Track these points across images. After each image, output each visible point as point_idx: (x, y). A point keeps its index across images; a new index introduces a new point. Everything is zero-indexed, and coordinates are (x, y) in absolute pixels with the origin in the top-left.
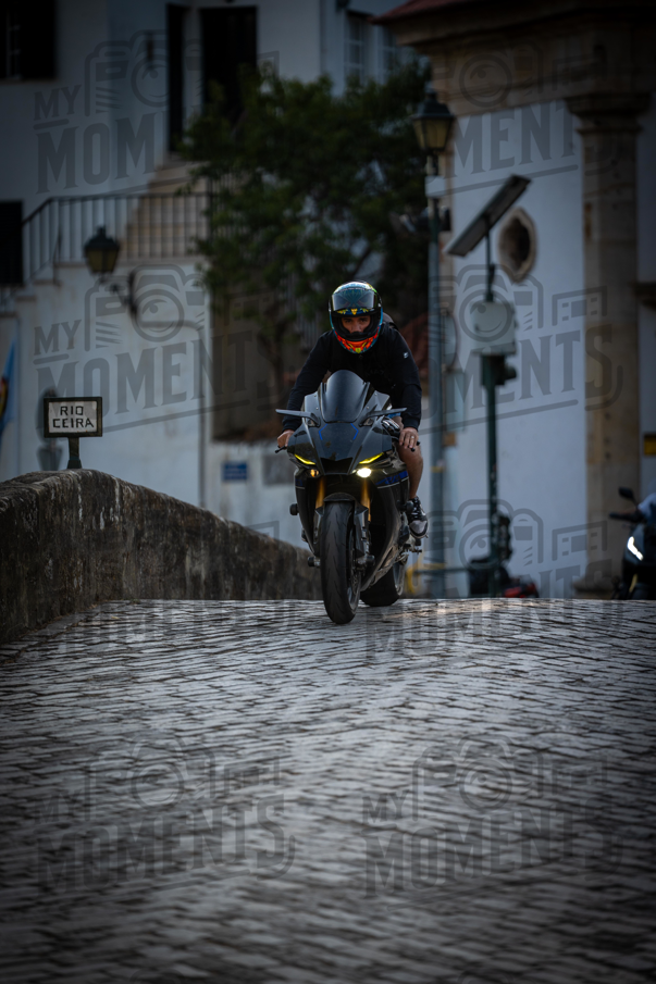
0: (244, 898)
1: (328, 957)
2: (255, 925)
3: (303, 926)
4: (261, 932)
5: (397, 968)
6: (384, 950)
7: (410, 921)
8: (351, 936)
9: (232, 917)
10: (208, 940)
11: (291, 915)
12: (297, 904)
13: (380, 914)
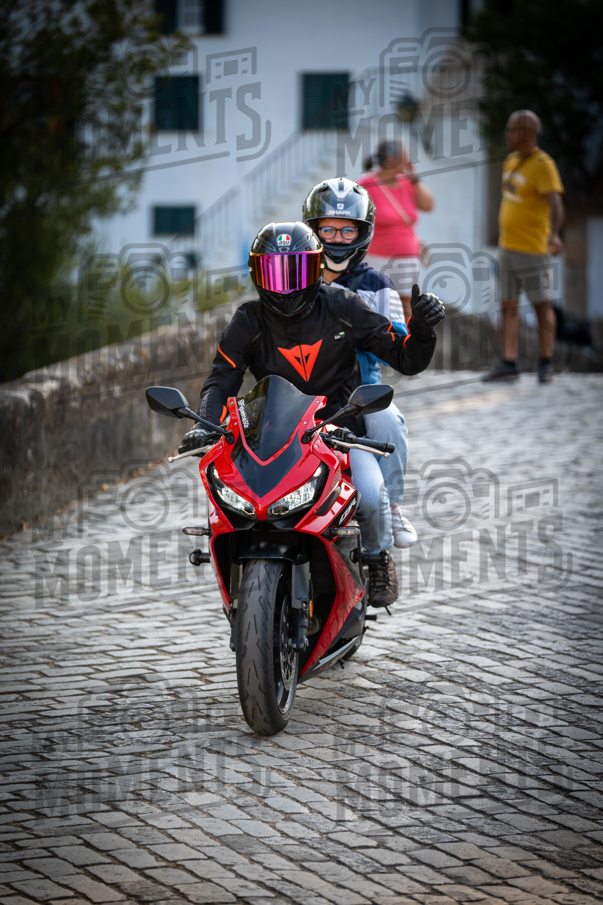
0: (421, 621)
1: (478, 674)
2: (426, 645)
3: (463, 647)
4: (428, 651)
5: (532, 685)
6: (523, 669)
7: (548, 645)
8: (501, 656)
9: (409, 638)
10: (387, 656)
11: (456, 637)
12: (463, 627)
13: (526, 638)
